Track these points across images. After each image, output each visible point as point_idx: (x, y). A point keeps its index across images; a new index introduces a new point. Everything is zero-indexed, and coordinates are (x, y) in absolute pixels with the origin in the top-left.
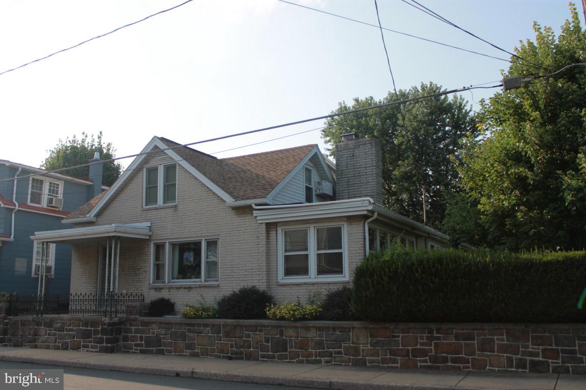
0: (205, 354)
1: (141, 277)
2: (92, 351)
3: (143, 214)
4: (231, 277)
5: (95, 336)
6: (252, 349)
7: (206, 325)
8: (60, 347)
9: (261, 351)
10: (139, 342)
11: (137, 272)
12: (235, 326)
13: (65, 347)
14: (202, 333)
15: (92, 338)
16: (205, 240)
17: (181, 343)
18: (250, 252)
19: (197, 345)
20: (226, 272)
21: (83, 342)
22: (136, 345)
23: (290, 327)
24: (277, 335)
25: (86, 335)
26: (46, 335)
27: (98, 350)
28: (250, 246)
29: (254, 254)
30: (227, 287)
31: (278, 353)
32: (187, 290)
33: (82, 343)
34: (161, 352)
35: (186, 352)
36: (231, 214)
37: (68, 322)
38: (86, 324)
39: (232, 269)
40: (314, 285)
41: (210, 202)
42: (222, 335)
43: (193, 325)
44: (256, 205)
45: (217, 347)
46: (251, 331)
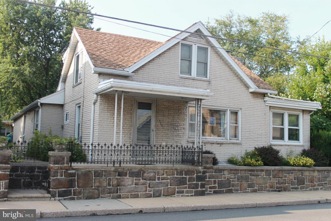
0: (261, 190)
1: (180, 132)
2: (188, 196)
3: (181, 81)
4: (249, 138)
5: (190, 183)
6: (287, 184)
7: (262, 171)
8: (151, 195)
9: (292, 185)
10: (213, 185)
11: (176, 128)
12: (279, 170)
13: (157, 195)
14: (259, 176)
15: (186, 184)
16: (229, 110)
17: (245, 184)
18: (260, 123)
19: (256, 184)
20: (246, 134)
21: (177, 188)
22: (210, 188)
23: (307, 170)
24: (300, 175)
25: (182, 182)
26: (132, 184)
27: (193, 194)
28: (261, 119)
29: (263, 125)
30: (247, 145)
31: (300, 186)
32: (219, 145)
33: (176, 190)
34: (230, 192)
35: (249, 190)
36: (249, 96)
37: (162, 172)
38: (181, 173)
39: (249, 132)
40: (289, 146)
41: (235, 84)
42: (271, 177)
43: (253, 170)
44: (271, 94)
45: (269, 185)
46: (287, 174)
